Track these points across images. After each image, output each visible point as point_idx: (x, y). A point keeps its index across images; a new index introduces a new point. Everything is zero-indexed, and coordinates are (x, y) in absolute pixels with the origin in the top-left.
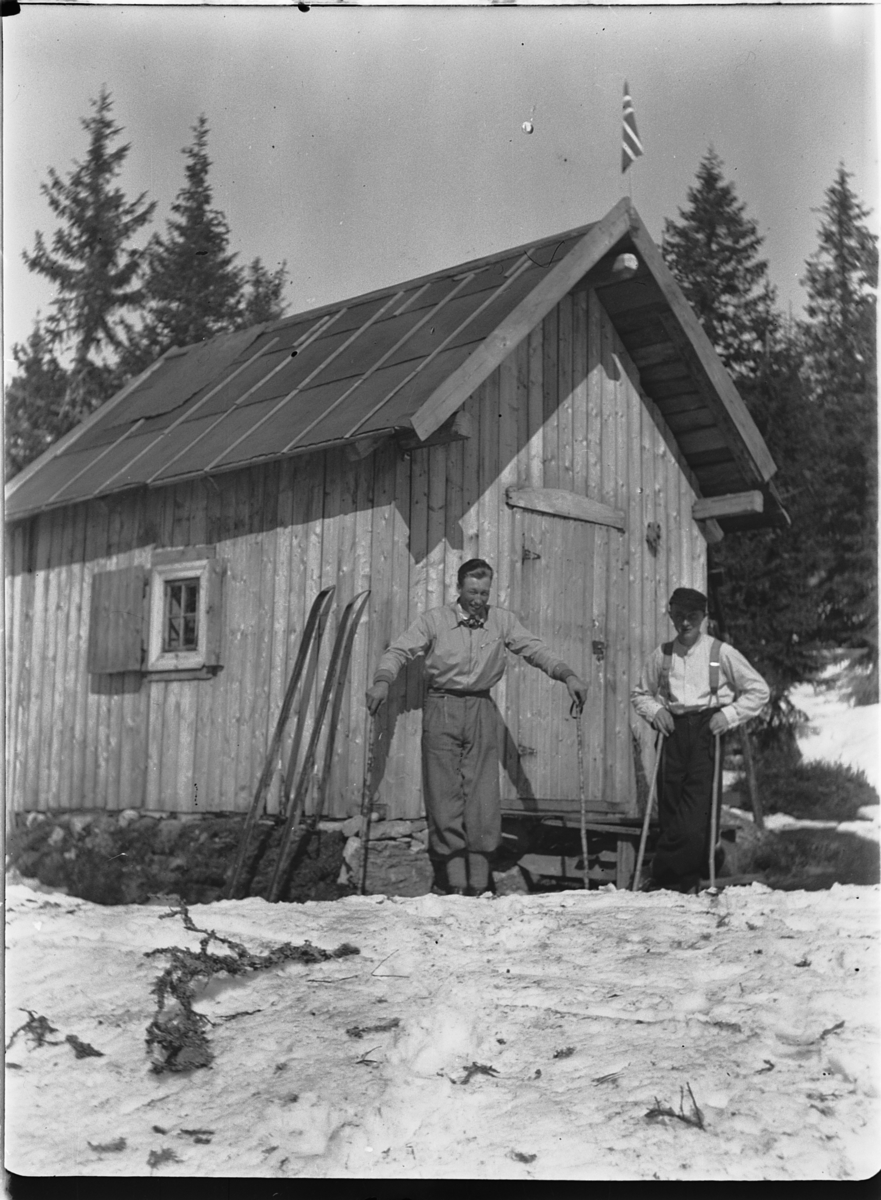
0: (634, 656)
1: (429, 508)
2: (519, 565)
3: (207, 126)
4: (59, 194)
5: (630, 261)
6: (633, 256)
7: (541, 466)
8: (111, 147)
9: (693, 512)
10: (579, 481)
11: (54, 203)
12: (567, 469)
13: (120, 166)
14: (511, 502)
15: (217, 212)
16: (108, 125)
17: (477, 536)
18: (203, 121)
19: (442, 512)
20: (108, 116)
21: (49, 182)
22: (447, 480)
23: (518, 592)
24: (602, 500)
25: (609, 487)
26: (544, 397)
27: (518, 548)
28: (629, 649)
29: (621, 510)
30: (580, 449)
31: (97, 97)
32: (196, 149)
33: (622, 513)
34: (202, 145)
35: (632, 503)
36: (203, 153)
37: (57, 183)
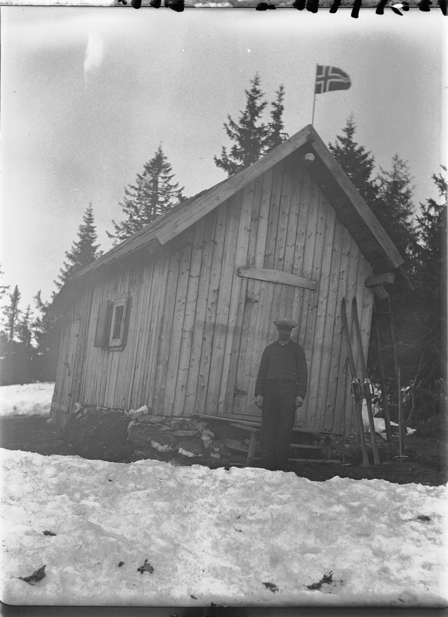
0: (316, 352)
1: (190, 276)
2: (242, 306)
3: (284, 91)
4: (232, 129)
5: (310, 157)
6: (312, 154)
7: (263, 258)
8: (258, 103)
9: (366, 283)
10: (287, 266)
11: (229, 132)
12: (280, 260)
13: (262, 112)
14: (241, 275)
15: (285, 134)
16: (258, 92)
17: (218, 290)
18: (282, 88)
19: (197, 279)
20: (258, 88)
21: (228, 122)
22: (202, 263)
23: (241, 317)
24: (302, 275)
25: (308, 269)
26: (268, 225)
27: (243, 296)
28: (313, 348)
29: (315, 280)
30: (290, 251)
31: (253, 79)
32: (277, 103)
33: (314, 282)
34: (280, 100)
35: (323, 278)
36: (281, 104)
37: (232, 123)
